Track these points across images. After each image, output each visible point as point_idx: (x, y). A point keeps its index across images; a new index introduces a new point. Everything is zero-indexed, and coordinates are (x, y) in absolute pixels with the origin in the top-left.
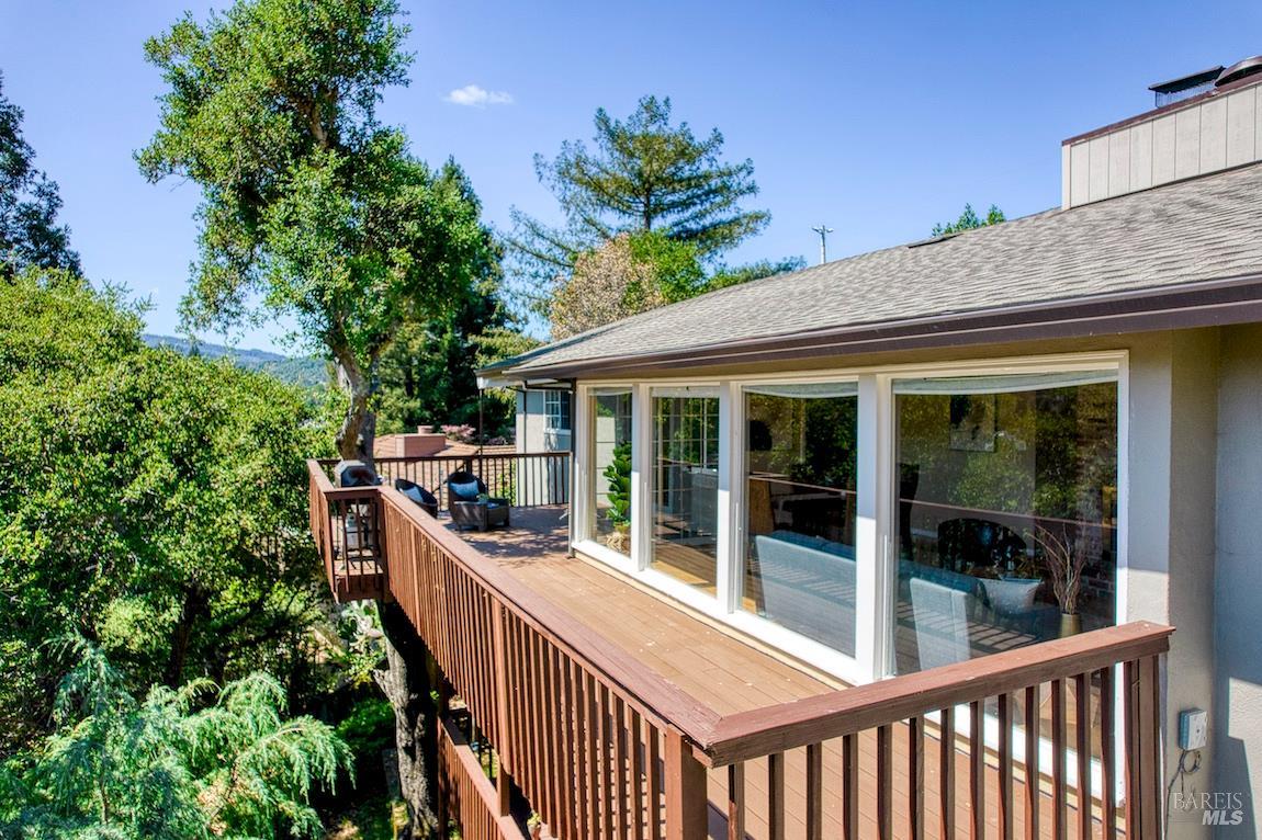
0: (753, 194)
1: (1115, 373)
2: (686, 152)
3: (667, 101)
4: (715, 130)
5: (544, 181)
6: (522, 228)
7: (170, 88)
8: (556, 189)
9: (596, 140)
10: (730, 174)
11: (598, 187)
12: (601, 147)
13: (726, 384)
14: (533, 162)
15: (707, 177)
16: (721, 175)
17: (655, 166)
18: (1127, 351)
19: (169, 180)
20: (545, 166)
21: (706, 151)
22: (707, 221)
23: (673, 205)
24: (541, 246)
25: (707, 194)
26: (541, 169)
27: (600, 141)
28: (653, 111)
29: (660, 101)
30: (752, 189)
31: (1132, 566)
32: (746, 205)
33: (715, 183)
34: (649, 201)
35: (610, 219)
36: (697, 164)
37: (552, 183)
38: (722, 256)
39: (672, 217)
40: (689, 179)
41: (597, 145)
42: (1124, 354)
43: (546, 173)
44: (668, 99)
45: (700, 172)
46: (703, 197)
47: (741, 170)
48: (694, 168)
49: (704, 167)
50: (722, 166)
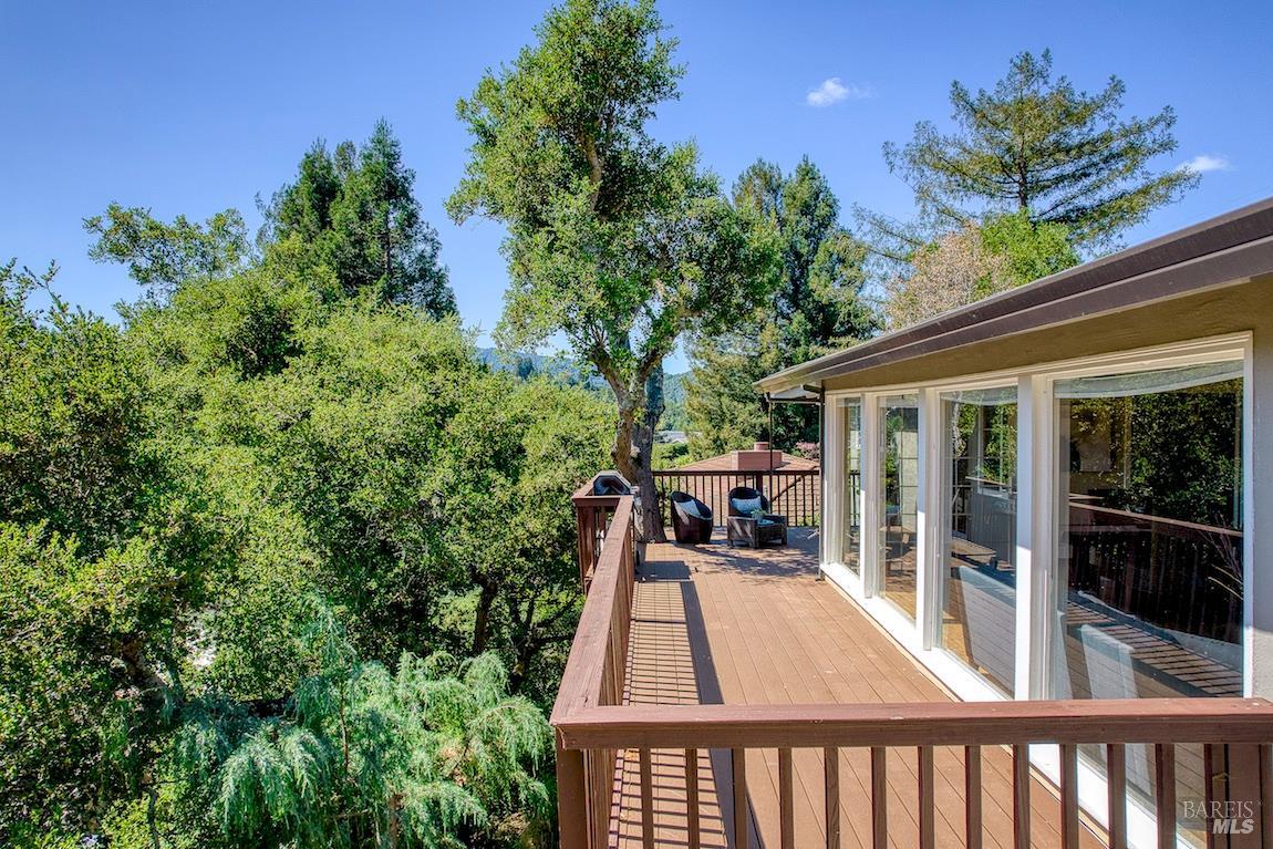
0: (1168, 152)
1: (1239, 365)
2: (1072, 114)
3: (1046, 56)
4: (1113, 79)
5: (896, 170)
6: (867, 227)
7: (475, 138)
8: (910, 178)
9: (954, 117)
10: (1140, 130)
11: (956, 169)
12: (962, 125)
13: (922, 390)
14: (882, 152)
15: (1106, 139)
16: (1126, 133)
17: (1028, 136)
18: (1251, 332)
19: (470, 220)
20: (895, 154)
21: (1100, 107)
22: (1105, 193)
23: (1059, 179)
24: (892, 244)
25: (1106, 161)
26: (892, 158)
27: (959, 118)
28: (1027, 69)
29: (1037, 57)
30: (1166, 146)
31: (1257, 626)
32: (1156, 166)
33: (1118, 145)
34: (1024, 178)
35: (975, 205)
36: (1089, 124)
37: (905, 171)
38: (1121, 236)
39: (1057, 195)
40: (1081, 146)
41: (957, 123)
42: (1246, 337)
43: (898, 162)
44: (1048, 51)
45: (1096, 134)
46: (1102, 165)
47: (1157, 122)
48: (1085, 130)
49: (1099, 127)
50: (1128, 123)
